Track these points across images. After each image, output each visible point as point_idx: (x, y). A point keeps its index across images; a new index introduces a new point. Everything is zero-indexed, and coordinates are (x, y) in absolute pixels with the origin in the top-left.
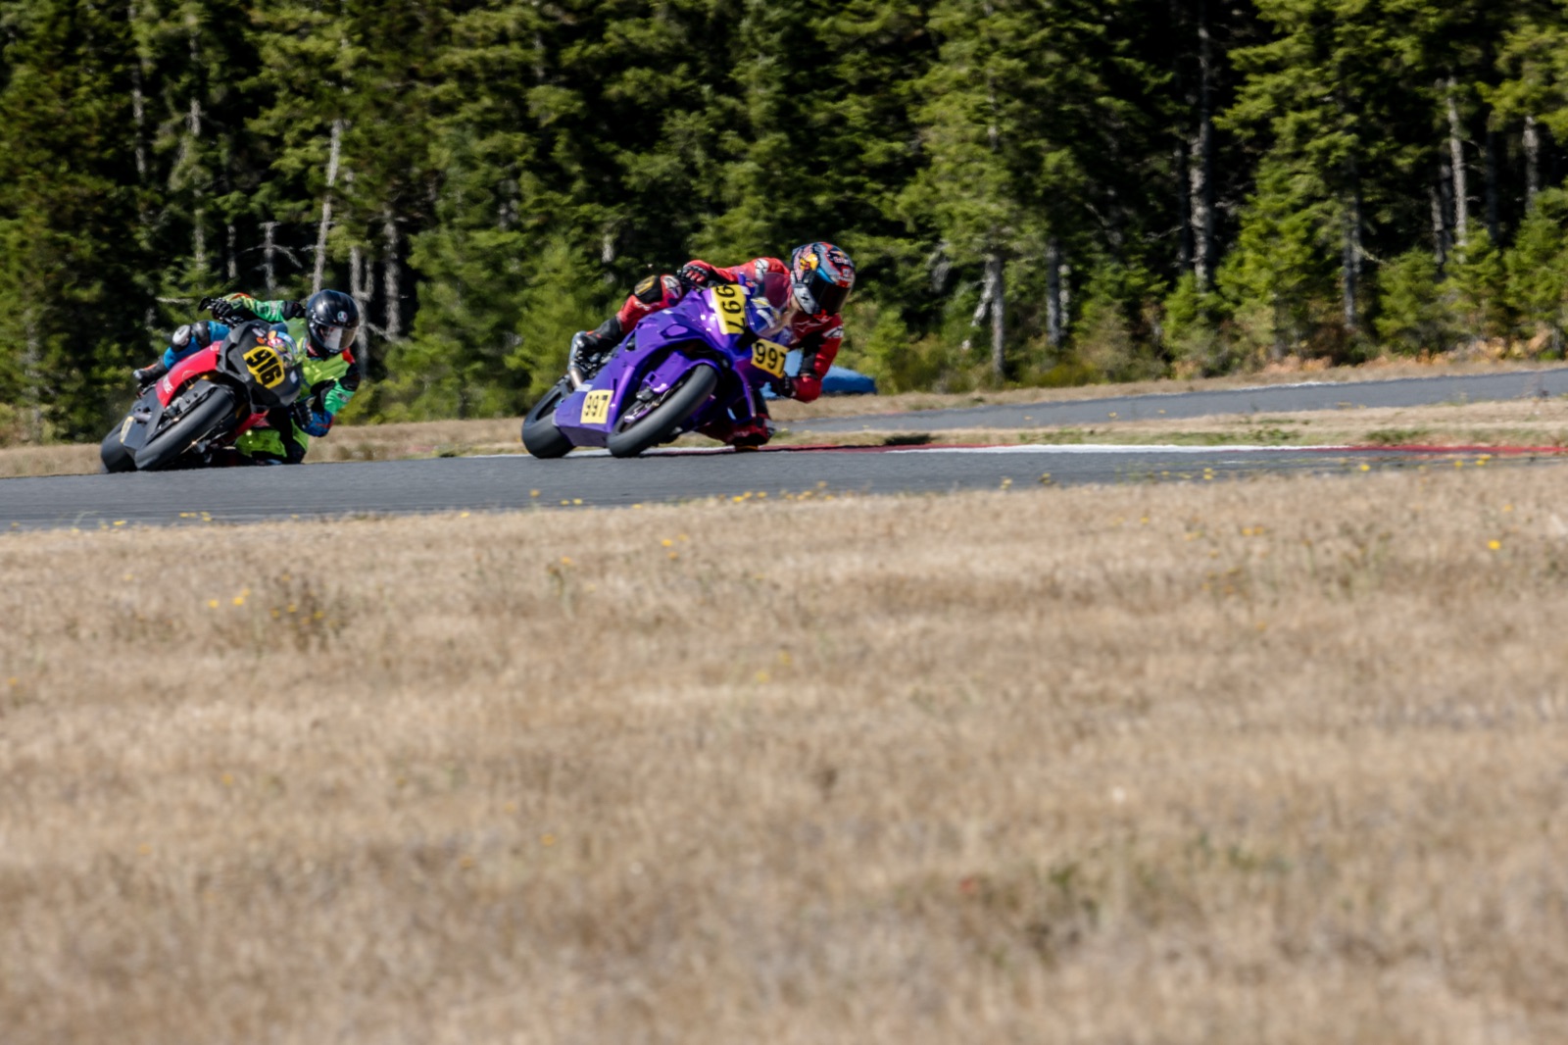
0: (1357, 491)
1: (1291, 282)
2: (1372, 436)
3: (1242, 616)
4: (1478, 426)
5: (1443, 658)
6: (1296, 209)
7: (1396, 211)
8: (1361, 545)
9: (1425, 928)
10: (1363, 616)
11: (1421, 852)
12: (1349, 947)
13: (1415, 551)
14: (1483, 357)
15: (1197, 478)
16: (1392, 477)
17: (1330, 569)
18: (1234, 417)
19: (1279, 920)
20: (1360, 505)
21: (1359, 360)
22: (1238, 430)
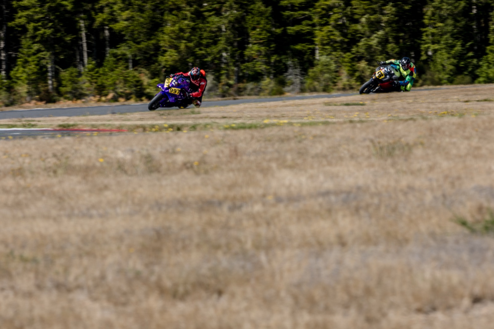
0: (57, 143)
1: (33, 77)
2: (60, 126)
3: (22, 182)
4: (94, 123)
5: (86, 196)
6: (34, 54)
7: (65, 55)
8: (58, 159)
9: (82, 280)
10: (60, 182)
11: (80, 256)
12: (58, 286)
13: (76, 162)
14: (92, 101)
15: (7, 139)
16: (68, 139)
17: (50, 168)
18: (16, 119)
19: (36, 277)
20: (59, 147)
21: (54, 101)
22: (18, 123)
